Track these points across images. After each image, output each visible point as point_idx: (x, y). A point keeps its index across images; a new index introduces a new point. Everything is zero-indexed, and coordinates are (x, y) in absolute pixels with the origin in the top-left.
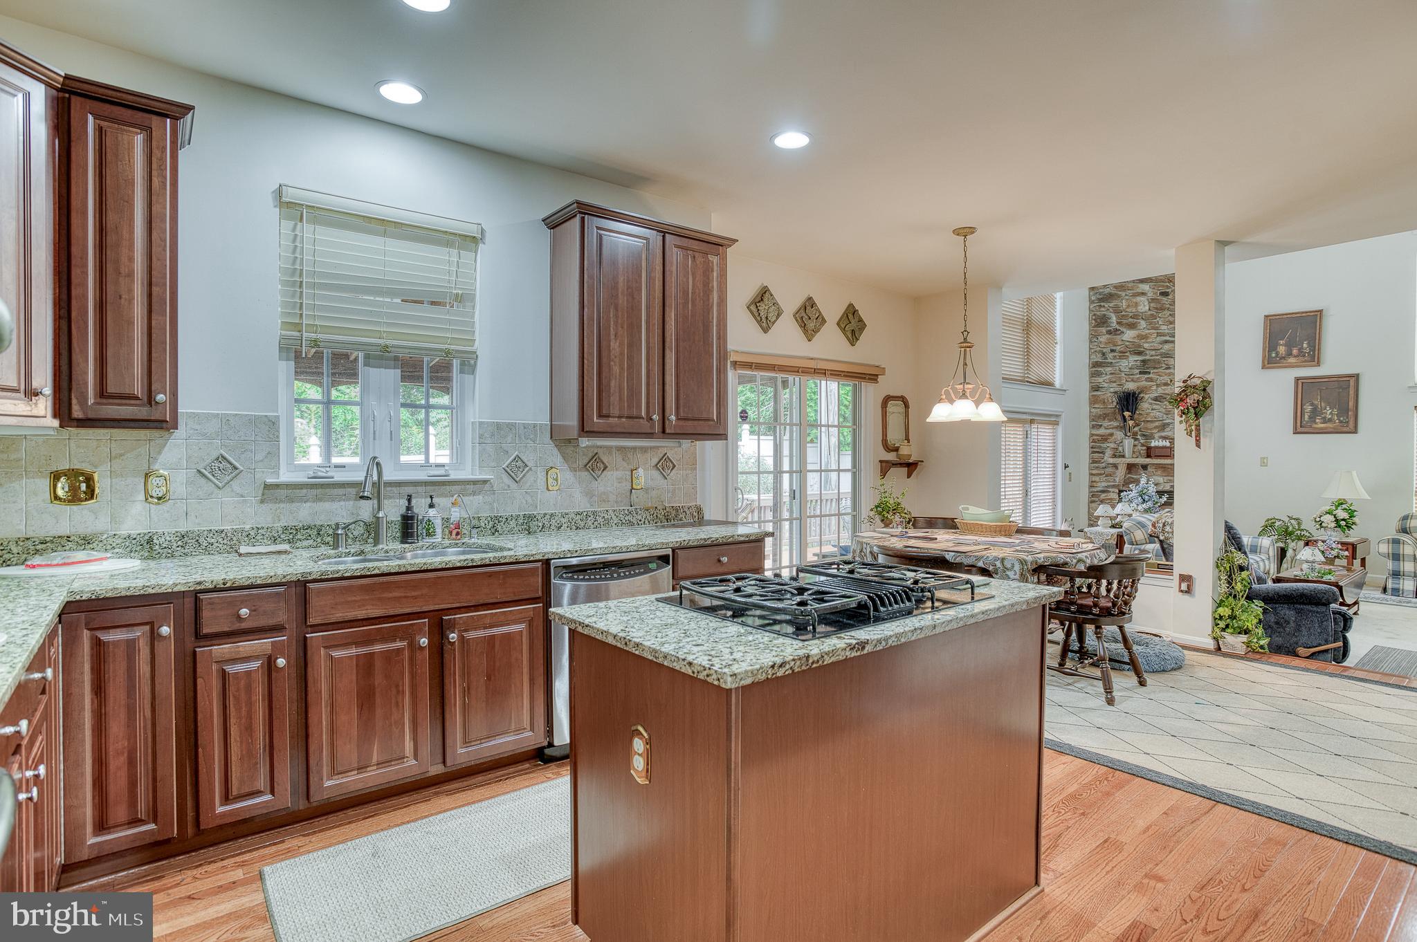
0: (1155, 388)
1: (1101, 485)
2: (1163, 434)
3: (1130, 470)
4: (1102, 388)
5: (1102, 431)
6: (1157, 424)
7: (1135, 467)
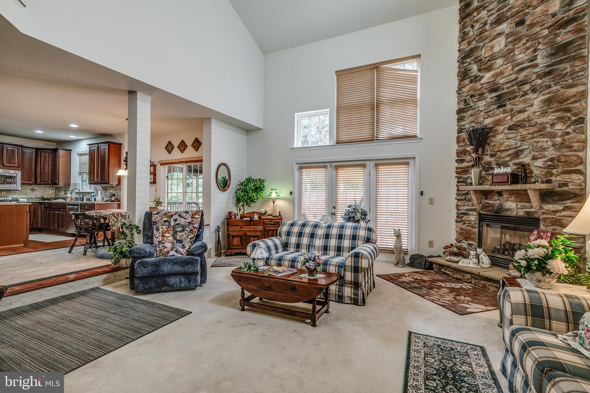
0: (509, 118)
2: (517, 161)
3: (486, 196)
4: (464, 129)
5: (464, 164)
7: (491, 194)
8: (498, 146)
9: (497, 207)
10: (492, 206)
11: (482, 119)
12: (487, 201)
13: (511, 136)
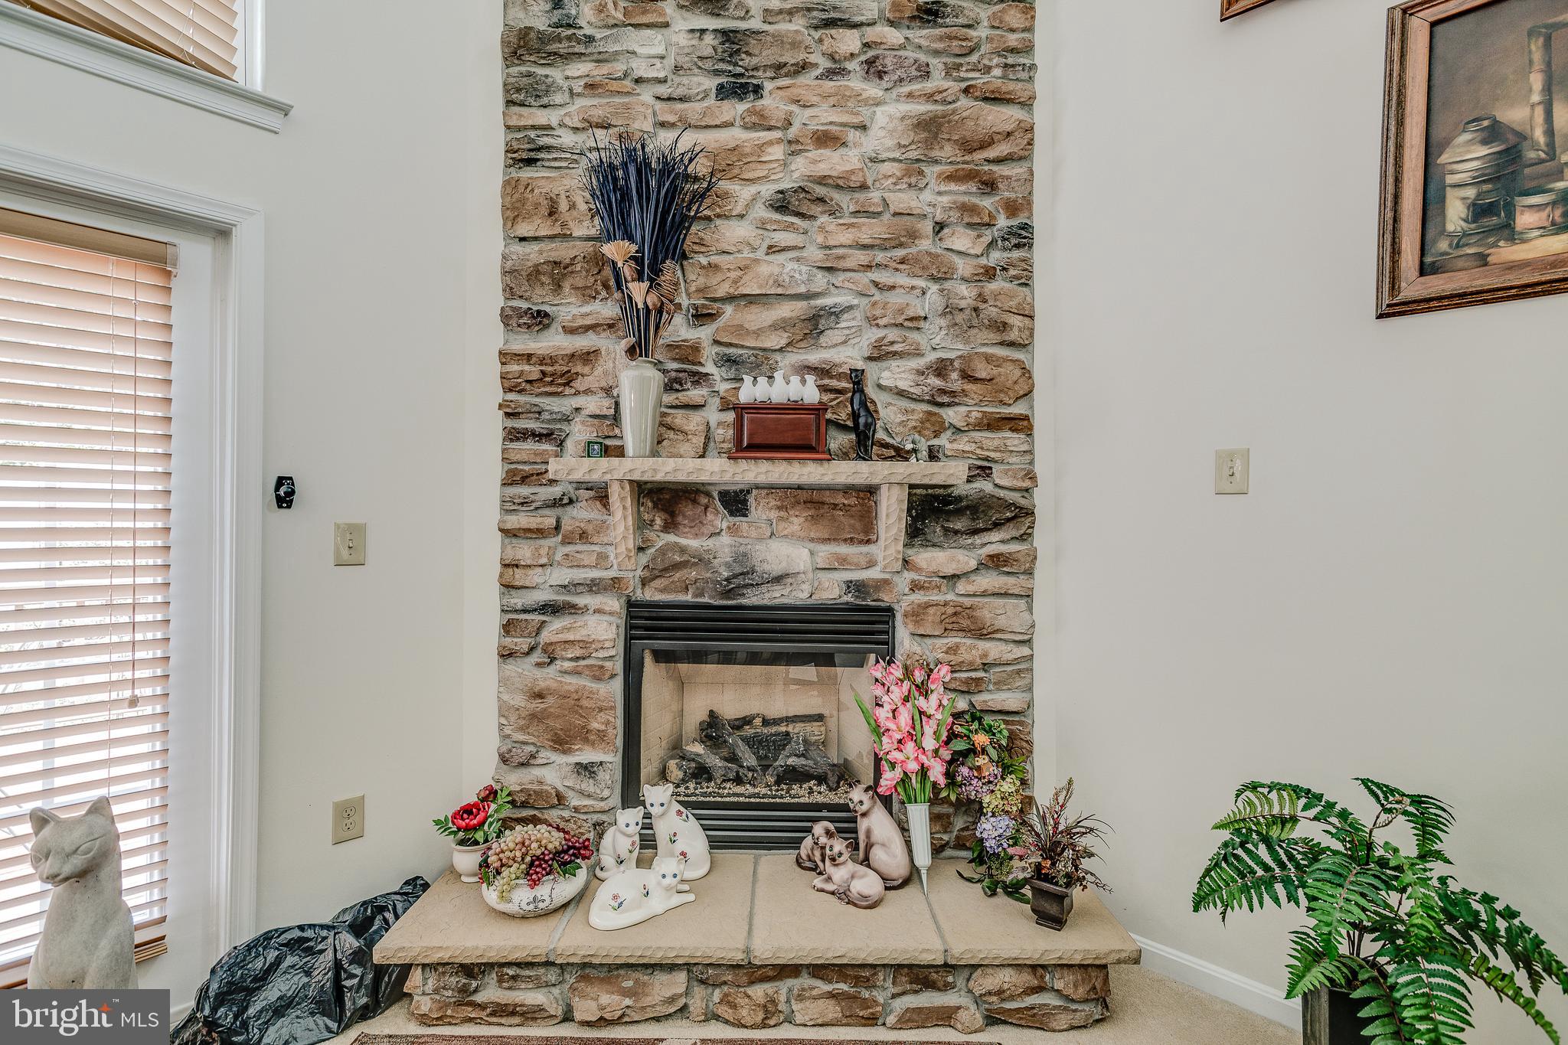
0: (777, 152)
1: (545, 585)
2: (814, 357)
3: (672, 514)
4: (548, 148)
5: (552, 342)
6: (787, 310)
7: (695, 502)
8: (733, 275)
9: (728, 565)
10: (701, 560)
11: (648, 126)
12: (671, 538)
13: (784, 238)
